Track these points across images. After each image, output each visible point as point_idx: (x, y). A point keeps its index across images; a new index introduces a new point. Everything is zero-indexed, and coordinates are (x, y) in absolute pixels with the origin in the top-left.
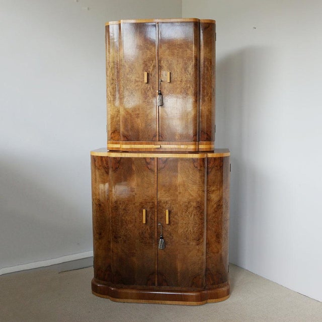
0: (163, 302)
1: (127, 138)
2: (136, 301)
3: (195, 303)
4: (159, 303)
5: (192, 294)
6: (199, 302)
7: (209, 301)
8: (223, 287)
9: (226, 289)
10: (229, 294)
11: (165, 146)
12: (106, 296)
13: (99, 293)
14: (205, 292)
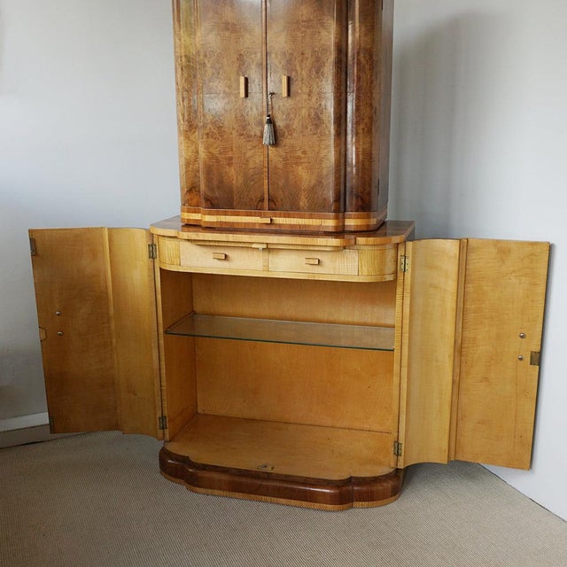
1: (211, 203)
3: (330, 507)
5: (324, 490)
6: (337, 506)
7: (356, 504)
8: (385, 481)
9: (389, 485)
10: (395, 495)
11: (279, 220)
12: (179, 480)
13: (170, 474)
14: (350, 488)
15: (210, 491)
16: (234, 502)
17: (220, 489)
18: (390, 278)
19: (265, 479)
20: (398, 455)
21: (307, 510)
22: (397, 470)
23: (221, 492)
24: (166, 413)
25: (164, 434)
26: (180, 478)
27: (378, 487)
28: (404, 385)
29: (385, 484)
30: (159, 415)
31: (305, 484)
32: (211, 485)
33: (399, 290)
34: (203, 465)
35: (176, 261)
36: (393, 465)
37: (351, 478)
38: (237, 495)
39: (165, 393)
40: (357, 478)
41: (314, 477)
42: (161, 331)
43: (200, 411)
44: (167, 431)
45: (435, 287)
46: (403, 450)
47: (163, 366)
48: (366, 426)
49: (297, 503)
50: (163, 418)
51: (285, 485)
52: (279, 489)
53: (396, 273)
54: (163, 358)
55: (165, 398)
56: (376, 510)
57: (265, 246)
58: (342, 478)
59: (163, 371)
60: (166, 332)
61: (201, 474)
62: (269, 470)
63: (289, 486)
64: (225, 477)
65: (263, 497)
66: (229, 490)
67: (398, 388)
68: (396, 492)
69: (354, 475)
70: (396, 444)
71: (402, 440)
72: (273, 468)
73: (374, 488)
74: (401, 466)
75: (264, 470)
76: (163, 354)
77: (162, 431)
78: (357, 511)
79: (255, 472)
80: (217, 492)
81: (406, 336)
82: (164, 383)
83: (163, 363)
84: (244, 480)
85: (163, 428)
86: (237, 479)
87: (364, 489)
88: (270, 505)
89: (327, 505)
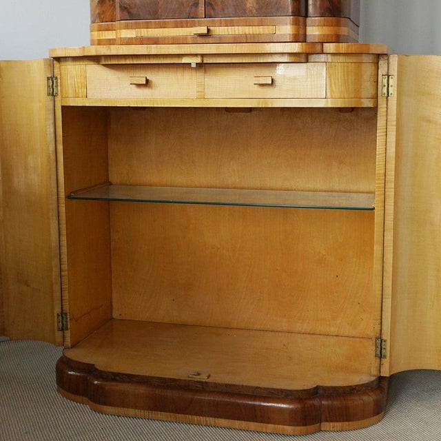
0: (211, 420)
1: (129, 12)
2: (146, 413)
3: (289, 429)
4: (199, 424)
5: (279, 405)
6: (298, 428)
7: (325, 425)
8: (364, 393)
9: (370, 399)
10: (378, 414)
11: (219, 30)
12: (79, 398)
13: (69, 390)
14: (316, 402)
15: (121, 410)
16: (155, 425)
17: (135, 407)
18: (367, 103)
19: (197, 391)
20: (381, 357)
21: (256, 435)
22: (381, 379)
23: (137, 412)
24: (66, 308)
25: (64, 337)
26: (82, 395)
27: (356, 401)
28: (389, 257)
29: (365, 398)
30: (57, 310)
31: (254, 397)
32: (122, 402)
33: (381, 122)
34: (112, 373)
35: (82, 92)
36: (374, 371)
37: (317, 388)
38: (160, 415)
39: (65, 280)
40: (326, 389)
41: (266, 386)
42: (62, 194)
43: (115, 315)
44: (68, 334)
45: (429, 121)
46: (388, 349)
47: (64, 243)
48: (333, 330)
49: (243, 424)
50: (63, 314)
51: (227, 399)
52: (217, 404)
53: (375, 97)
54: (64, 232)
55: (65, 286)
56: (352, 433)
57: (199, 60)
58: (305, 388)
59: (64, 250)
60: (68, 197)
61: (109, 386)
62: (204, 378)
63: (232, 400)
64: (142, 390)
65: (195, 418)
67: (380, 262)
68: (380, 410)
69: (321, 384)
70: (379, 342)
71: (386, 336)
72: (209, 377)
74: (386, 372)
75: (197, 378)
76: (64, 226)
77: (61, 333)
78: (327, 435)
79: (185, 380)
80: (131, 411)
81: (391, 186)
82: (65, 267)
83: (64, 238)
84: (169, 393)
85: (63, 330)
86: (158, 392)
87: (336, 403)
88: (205, 429)
89: (285, 427)
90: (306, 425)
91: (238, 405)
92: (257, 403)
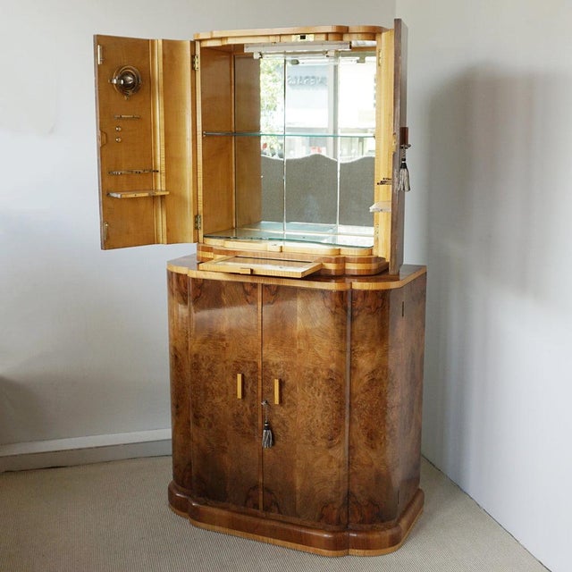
7: (352, 551)
8: (382, 530)
9: (386, 534)
10: (394, 545)
12: (183, 514)
13: (175, 507)
14: (346, 534)
16: (232, 540)
21: (302, 554)
23: (221, 529)
26: (185, 512)
29: (382, 533)
49: (294, 545)
61: (203, 508)
65: (261, 537)
66: (229, 528)
73: (370, 537)
78: (352, 558)
80: (217, 528)
86: (237, 516)
87: (360, 536)
89: (323, 550)
90: (336, 550)
91: (301, 534)
92: (303, 531)
